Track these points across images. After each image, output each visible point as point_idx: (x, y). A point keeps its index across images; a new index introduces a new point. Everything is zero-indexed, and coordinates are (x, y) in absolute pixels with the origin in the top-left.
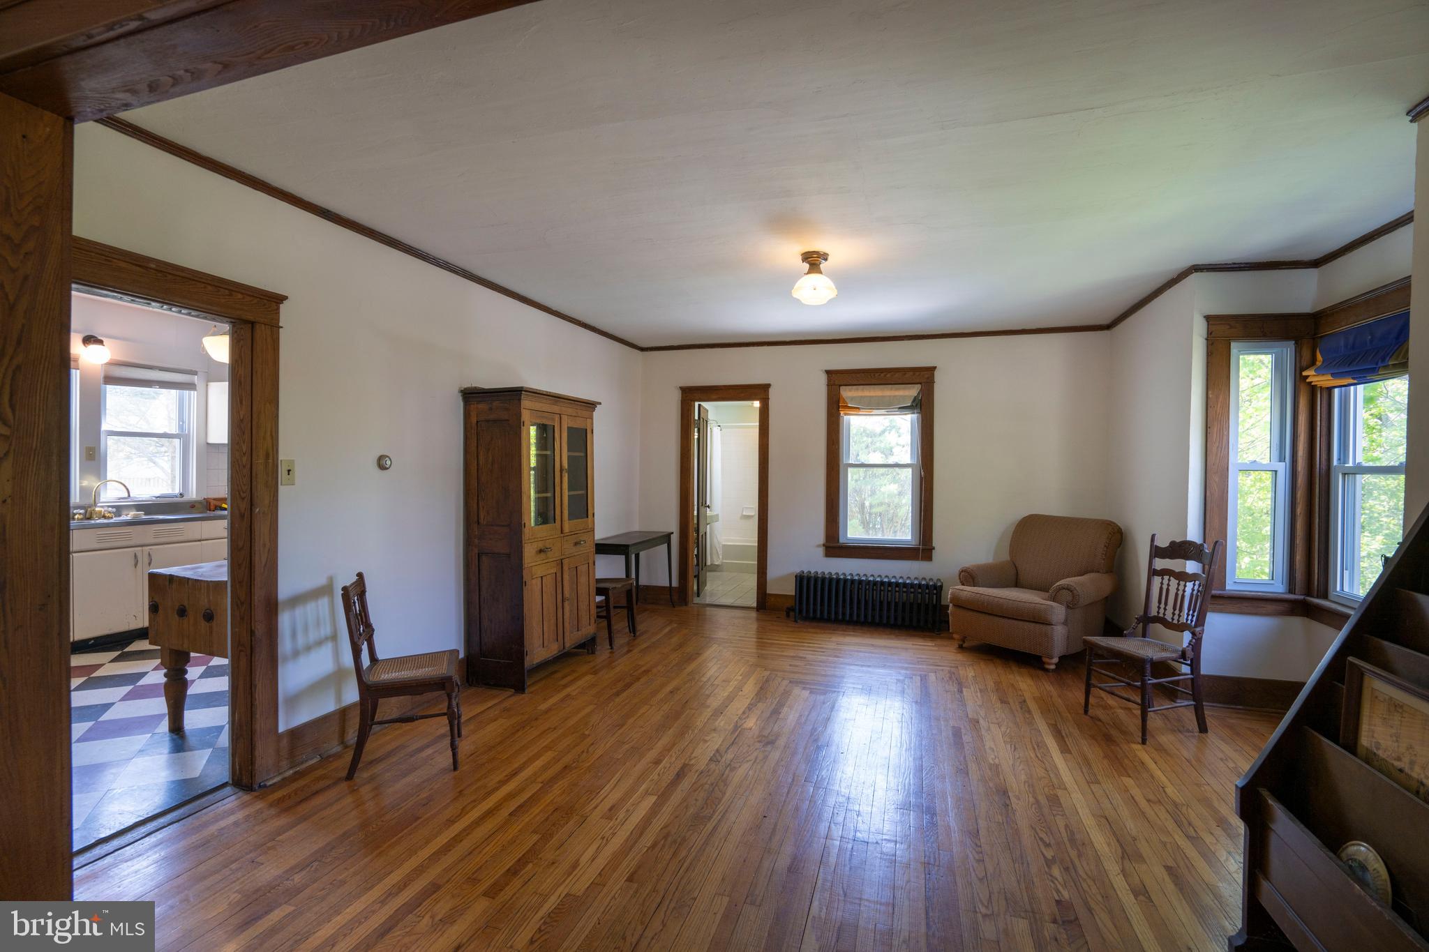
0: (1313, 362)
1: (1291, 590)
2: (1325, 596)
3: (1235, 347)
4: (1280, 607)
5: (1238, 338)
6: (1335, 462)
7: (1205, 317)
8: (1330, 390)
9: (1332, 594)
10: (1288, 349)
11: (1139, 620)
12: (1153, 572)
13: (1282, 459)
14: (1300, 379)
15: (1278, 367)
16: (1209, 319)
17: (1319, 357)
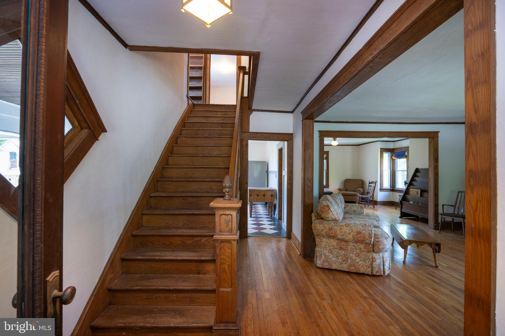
0: (393, 156)
1: (391, 188)
2: (395, 188)
3: (384, 152)
4: (389, 190)
5: (384, 151)
6: (396, 170)
7: (380, 148)
8: (395, 159)
9: (396, 188)
10: (390, 153)
11: (367, 193)
12: (369, 186)
13: (389, 169)
14: (391, 158)
15: (389, 155)
16: (381, 149)
17: (394, 155)
